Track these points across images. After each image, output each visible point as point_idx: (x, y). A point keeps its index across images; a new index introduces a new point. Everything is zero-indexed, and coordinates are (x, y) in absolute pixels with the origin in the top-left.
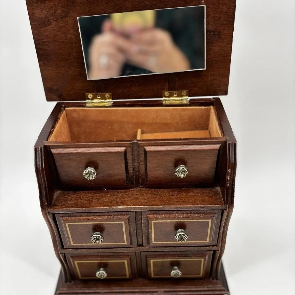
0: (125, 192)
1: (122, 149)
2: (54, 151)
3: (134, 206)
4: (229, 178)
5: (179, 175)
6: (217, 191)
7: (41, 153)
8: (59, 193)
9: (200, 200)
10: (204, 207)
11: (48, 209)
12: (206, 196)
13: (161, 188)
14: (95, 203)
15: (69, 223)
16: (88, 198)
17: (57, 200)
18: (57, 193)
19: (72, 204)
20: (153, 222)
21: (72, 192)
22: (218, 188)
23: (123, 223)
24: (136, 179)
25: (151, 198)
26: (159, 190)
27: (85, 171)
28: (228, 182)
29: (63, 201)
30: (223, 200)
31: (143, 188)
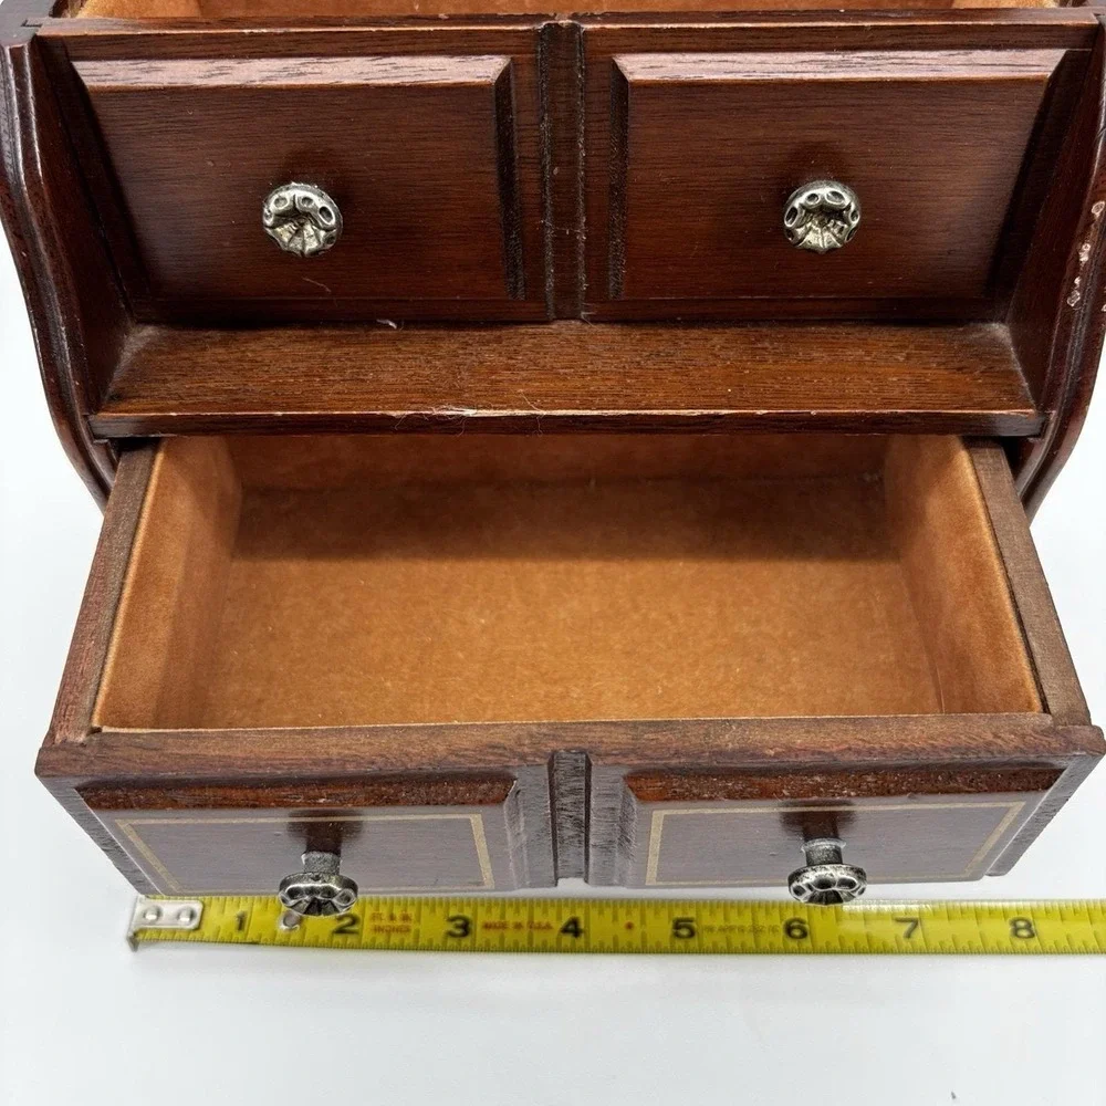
0: (499, 340)
1: (484, 69)
2: (96, 74)
3: (546, 409)
4: (1084, 258)
5: (807, 233)
6: (994, 342)
7: (21, 85)
8: (149, 336)
9: (905, 383)
11: (85, 417)
12: (935, 365)
13: (691, 322)
14: (338, 387)
16: (303, 367)
17: (140, 372)
18: (138, 340)
19: (216, 391)
21: (217, 335)
22: (995, 326)
24: (557, 266)
25: (638, 371)
26: (680, 333)
27: (277, 201)
28: (1077, 281)
29: (170, 378)
30: (1026, 384)
31: (595, 320)
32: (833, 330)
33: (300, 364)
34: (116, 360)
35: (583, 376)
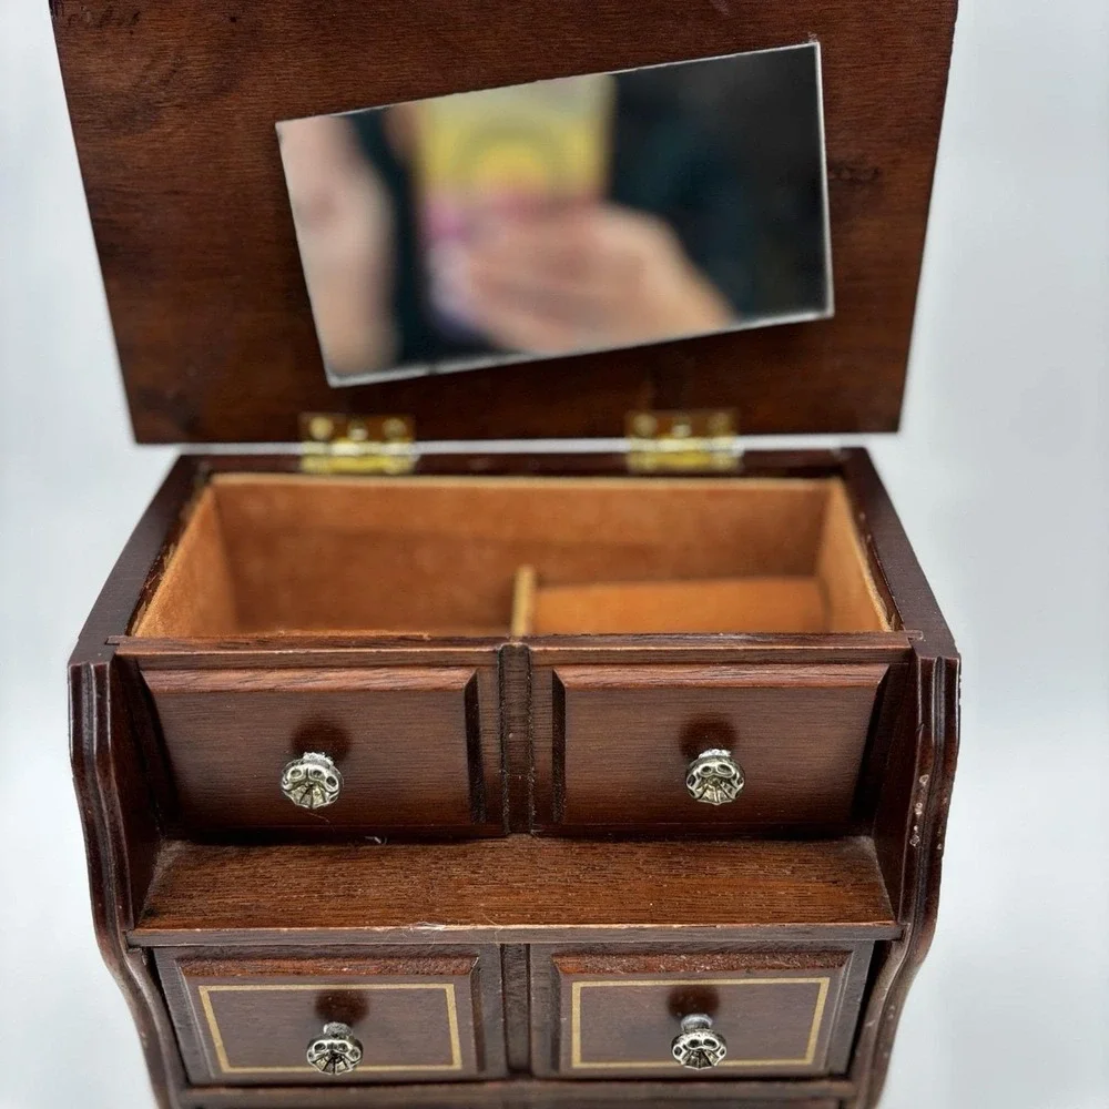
0: (464, 854)
1: (458, 677)
2: (154, 680)
3: (502, 923)
4: (919, 813)
5: (705, 791)
6: (864, 856)
7: (101, 692)
8: (178, 851)
9: (791, 897)
11: (125, 933)
12: (815, 879)
13: (620, 837)
14: (333, 903)
15: (214, 988)
16: (305, 882)
17: (170, 885)
18: (170, 853)
19: (235, 907)
20: (577, 987)
21: (232, 850)
22: (863, 839)
23: (449, 988)
24: (511, 798)
25: (577, 885)
26: (611, 846)
27: (293, 772)
28: (916, 828)
29: (195, 893)
30: (887, 896)
31: (541, 835)
32: (733, 845)
33: (303, 880)
34: (150, 876)
35: (532, 890)
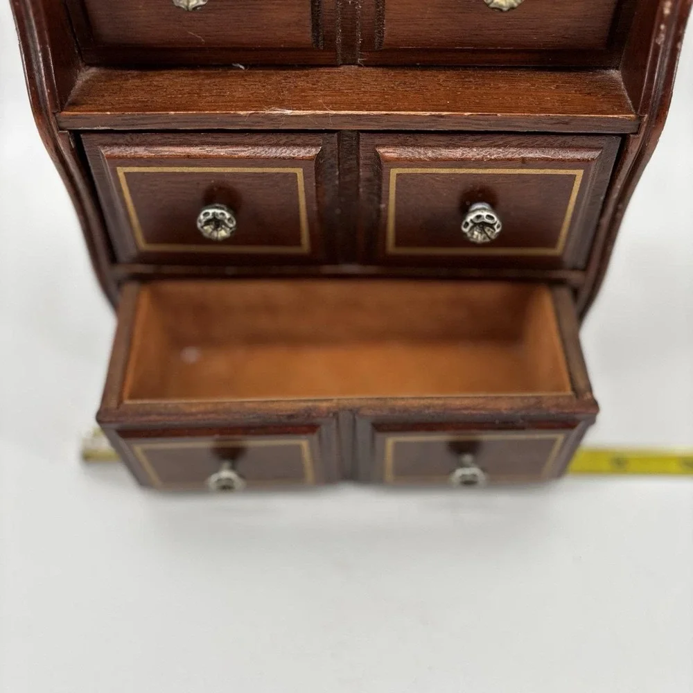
0: (307, 75)
3: (335, 110)
6: (611, 80)
8: (92, 73)
9: (555, 101)
10: (567, 123)
11: (54, 114)
12: (574, 92)
13: (426, 66)
14: (209, 99)
15: (128, 169)
16: (187, 89)
17: (88, 90)
18: (87, 74)
19: (135, 102)
20: (394, 172)
21: (135, 73)
23: (299, 172)
25: (392, 92)
26: (419, 73)
28: (662, 27)
29: (106, 94)
30: (630, 102)
31: (367, 64)
32: (512, 73)
33: (185, 88)
34: (72, 84)
35: (358, 94)
